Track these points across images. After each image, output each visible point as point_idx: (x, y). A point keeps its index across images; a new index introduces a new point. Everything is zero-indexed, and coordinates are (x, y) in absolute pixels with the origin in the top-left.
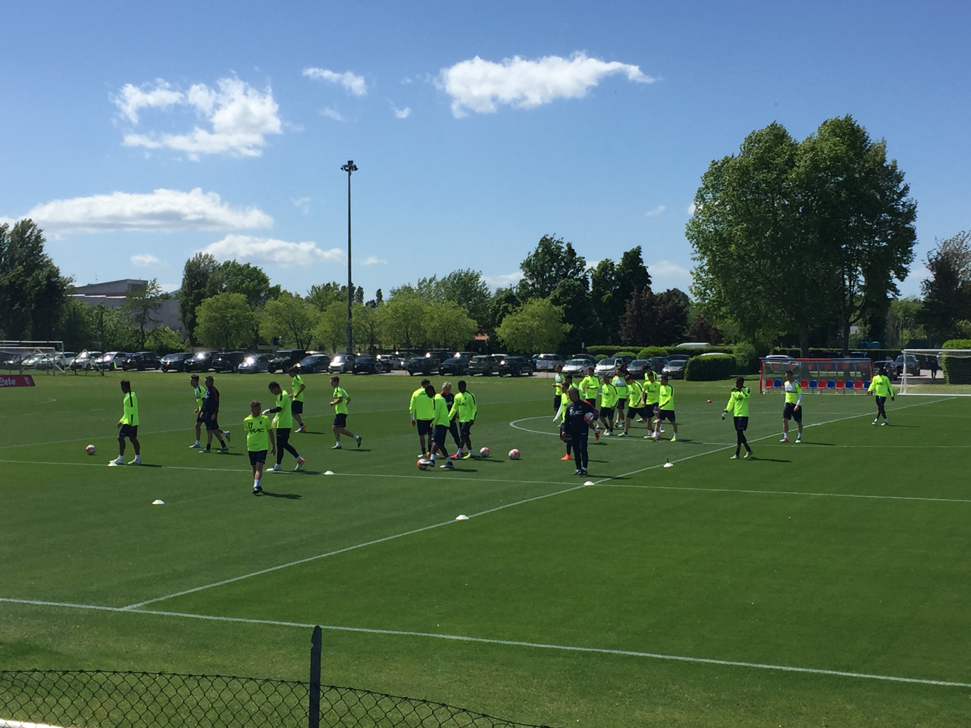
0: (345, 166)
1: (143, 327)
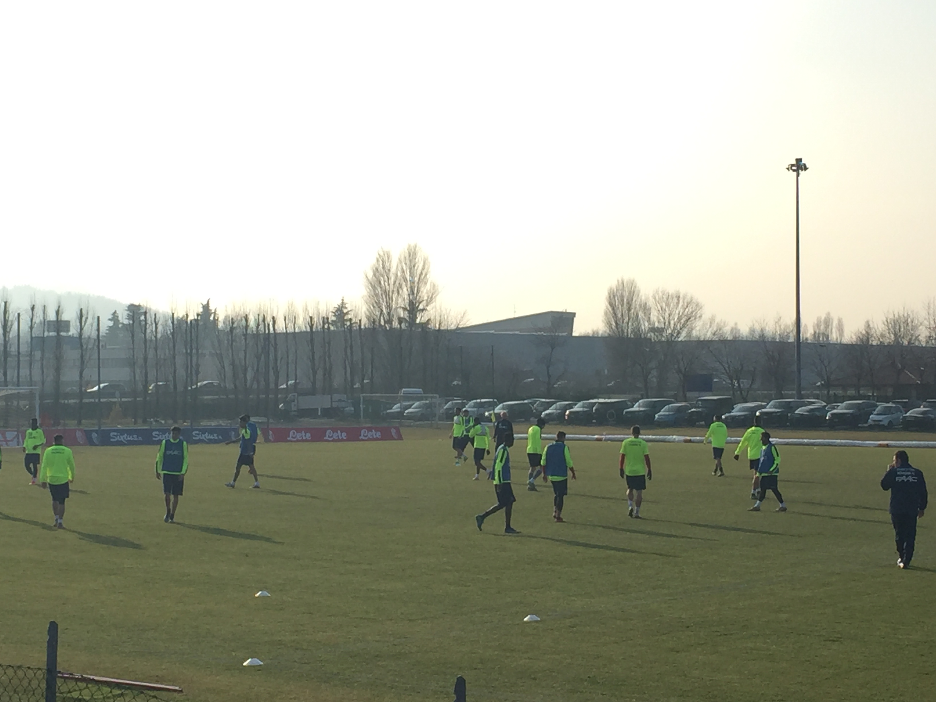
0: (793, 165)
1: (550, 369)
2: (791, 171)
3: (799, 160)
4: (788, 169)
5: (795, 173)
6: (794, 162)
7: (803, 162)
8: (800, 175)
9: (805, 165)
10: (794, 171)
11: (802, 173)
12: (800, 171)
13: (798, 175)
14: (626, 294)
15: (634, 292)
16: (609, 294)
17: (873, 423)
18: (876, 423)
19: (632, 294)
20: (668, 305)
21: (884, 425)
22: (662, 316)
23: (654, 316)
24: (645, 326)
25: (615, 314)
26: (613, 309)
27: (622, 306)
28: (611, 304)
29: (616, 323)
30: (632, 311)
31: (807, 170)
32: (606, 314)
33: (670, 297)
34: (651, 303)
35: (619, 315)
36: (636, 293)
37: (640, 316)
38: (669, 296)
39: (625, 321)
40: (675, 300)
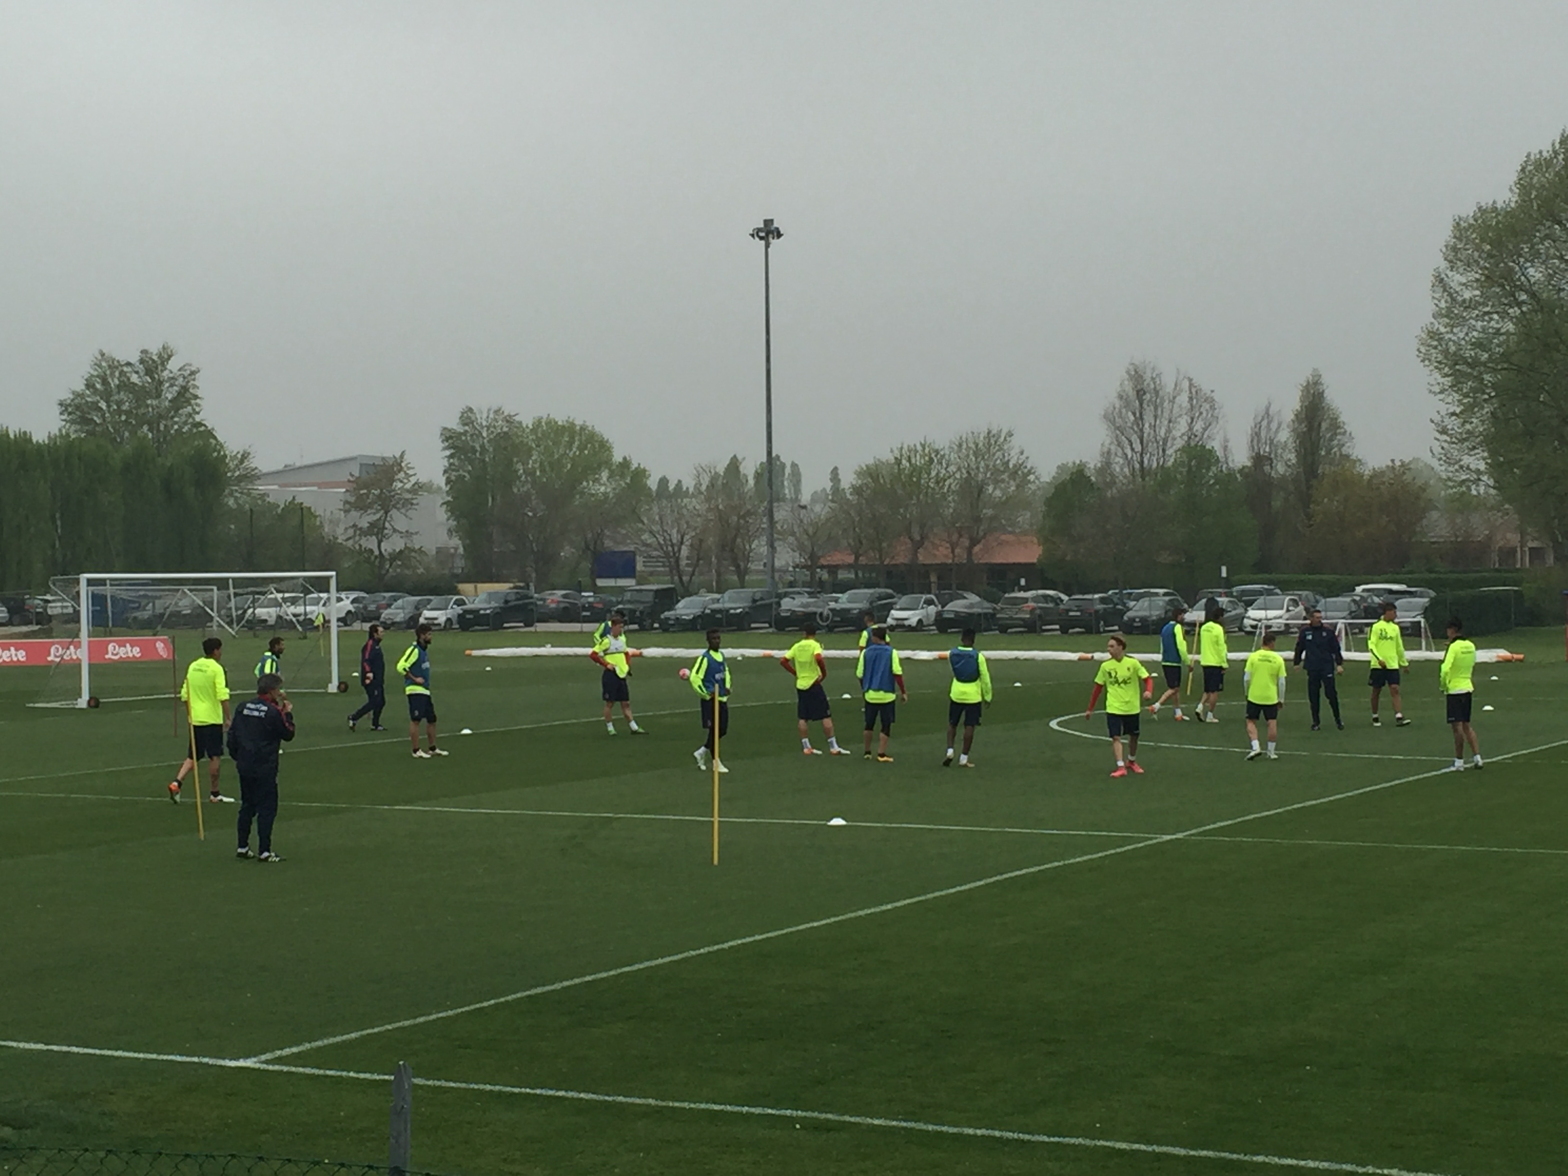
0: (759, 230)
1: (383, 544)
2: (757, 239)
3: (768, 222)
4: (753, 235)
5: (763, 242)
6: (762, 226)
7: (776, 225)
8: (771, 246)
9: (777, 229)
10: (761, 238)
11: (774, 242)
12: (771, 239)
13: (767, 246)
17: (894, 623)
18: (900, 622)
21: (910, 626)
31: (782, 238)
33: (559, 430)
34: (530, 441)
38: (557, 428)
40: (568, 436)
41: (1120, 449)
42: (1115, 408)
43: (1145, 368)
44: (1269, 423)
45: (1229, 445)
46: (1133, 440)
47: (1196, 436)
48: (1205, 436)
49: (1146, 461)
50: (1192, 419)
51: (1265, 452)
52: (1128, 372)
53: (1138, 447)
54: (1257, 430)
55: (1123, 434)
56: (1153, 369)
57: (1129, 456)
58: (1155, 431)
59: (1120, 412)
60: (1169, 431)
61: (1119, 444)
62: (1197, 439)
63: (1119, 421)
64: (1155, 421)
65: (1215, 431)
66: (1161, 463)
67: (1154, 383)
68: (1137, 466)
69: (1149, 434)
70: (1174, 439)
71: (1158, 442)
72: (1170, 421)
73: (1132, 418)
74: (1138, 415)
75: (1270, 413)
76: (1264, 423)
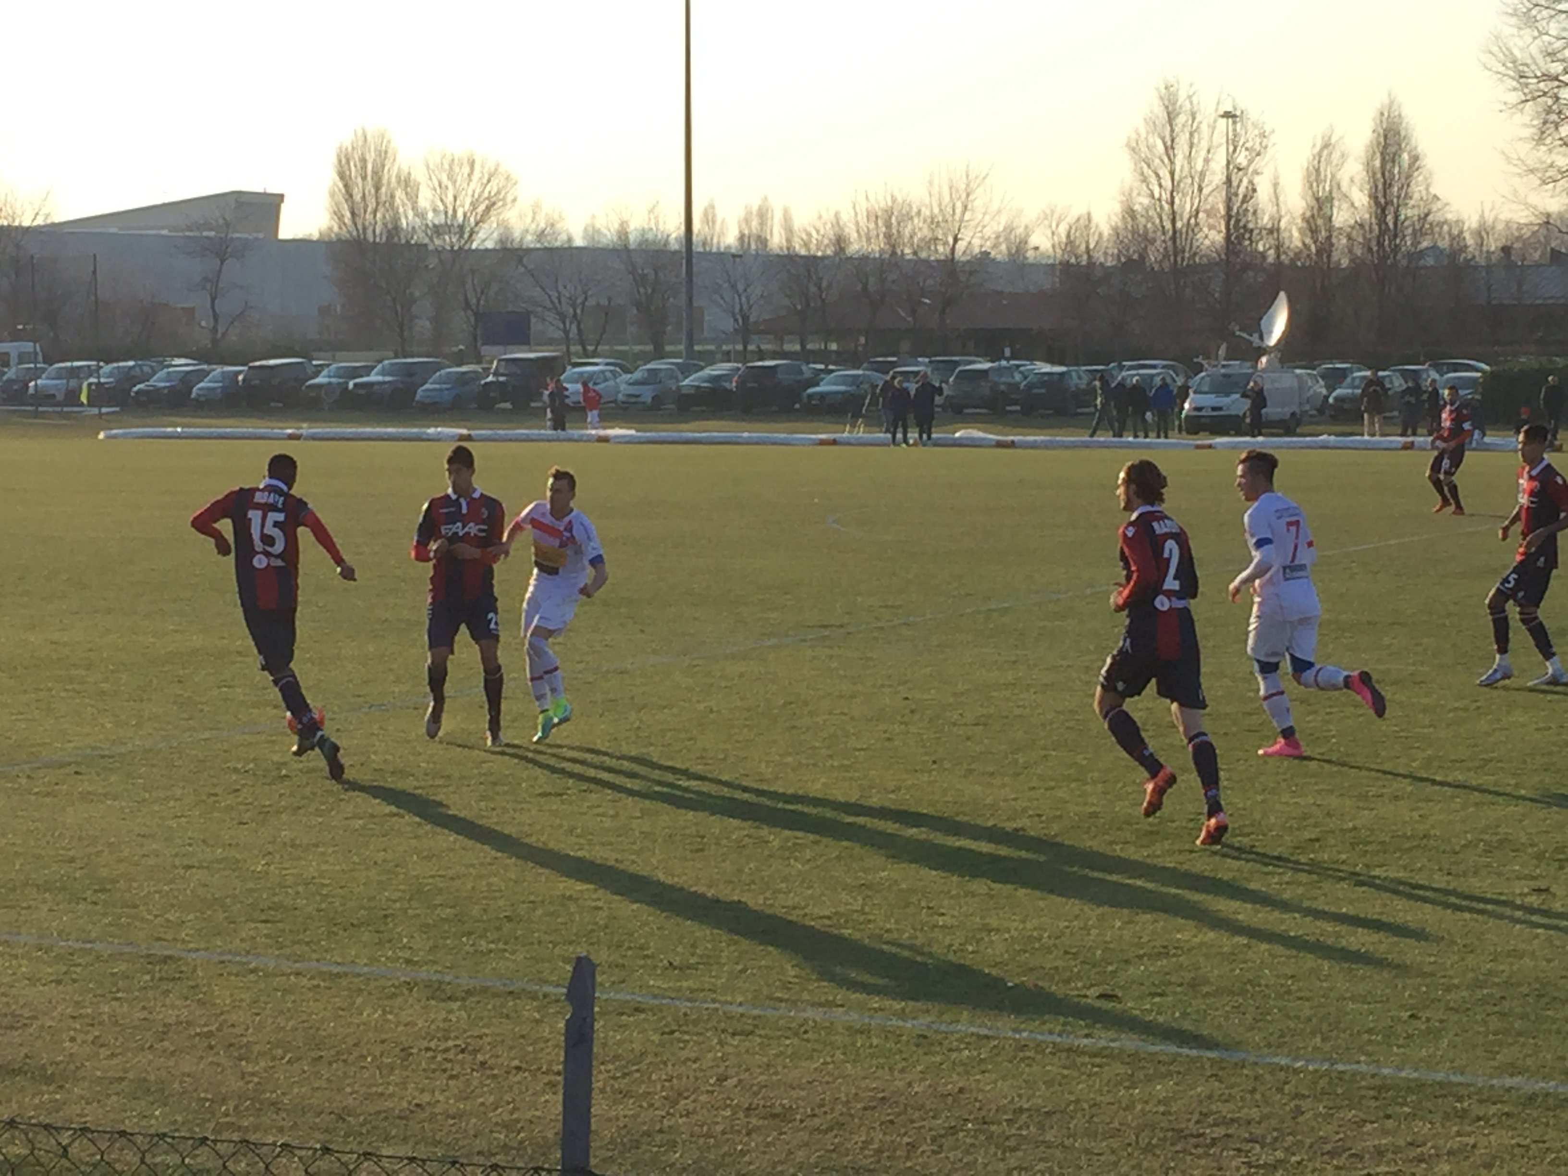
1: (216, 302)
14: (371, 157)
15: (386, 152)
16: (339, 156)
19: (383, 155)
20: (450, 177)
22: (442, 200)
23: (426, 199)
24: (407, 219)
25: (351, 196)
26: (346, 186)
27: (364, 178)
28: (342, 175)
29: (353, 214)
30: (383, 190)
32: (332, 195)
33: (456, 162)
34: (419, 175)
35: (358, 197)
36: (389, 155)
37: (398, 201)
38: (453, 160)
39: (369, 210)
40: (466, 170)
41: (1144, 186)
42: (1139, 135)
43: (1178, 83)
44: (1330, 154)
45: (1282, 182)
46: (1161, 175)
47: (1239, 169)
48: (1251, 170)
49: (1177, 201)
50: (1235, 150)
51: (1324, 188)
52: (1158, 89)
53: (1167, 183)
54: (1316, 162)
55: (1149, 166)
56: (1191, 85)
57: (1157, 195)
58: (1189, 163)
59: (1146, 139)
60: (1207, 161)
61: (1145, 180)
62: (1241, 173)
63: (1144, 149)
64: (1191, 147)
65: (1263, 164)
66: (1196, 205)
67: (1191, 103)
68: (1166, 207)
69: (1181, 170)
70: (1214, 173)
71: (1193, 178)
72: (1209, 151)
73: (1160, 147)
74: (1169, 143)
75: (1333, 141)
76: (1325, 152)
